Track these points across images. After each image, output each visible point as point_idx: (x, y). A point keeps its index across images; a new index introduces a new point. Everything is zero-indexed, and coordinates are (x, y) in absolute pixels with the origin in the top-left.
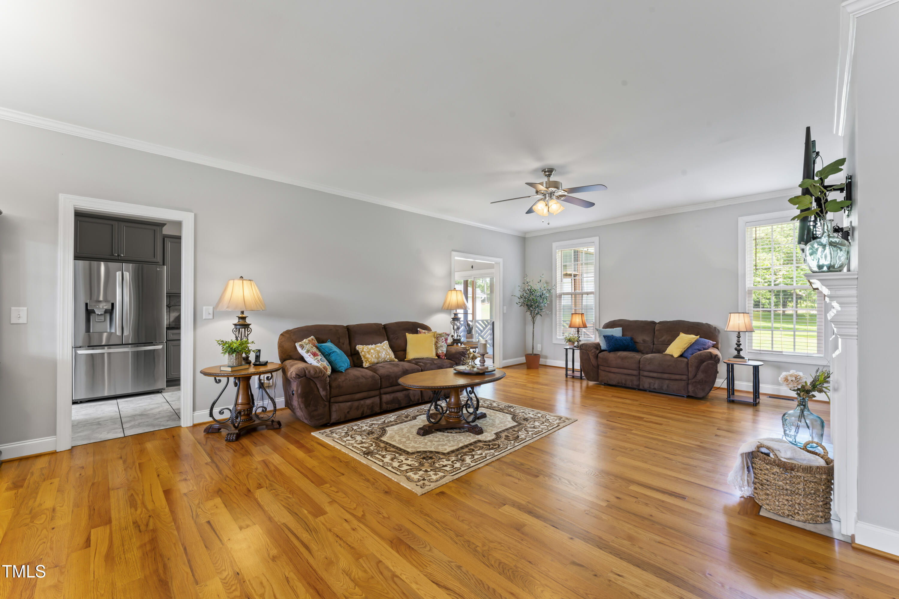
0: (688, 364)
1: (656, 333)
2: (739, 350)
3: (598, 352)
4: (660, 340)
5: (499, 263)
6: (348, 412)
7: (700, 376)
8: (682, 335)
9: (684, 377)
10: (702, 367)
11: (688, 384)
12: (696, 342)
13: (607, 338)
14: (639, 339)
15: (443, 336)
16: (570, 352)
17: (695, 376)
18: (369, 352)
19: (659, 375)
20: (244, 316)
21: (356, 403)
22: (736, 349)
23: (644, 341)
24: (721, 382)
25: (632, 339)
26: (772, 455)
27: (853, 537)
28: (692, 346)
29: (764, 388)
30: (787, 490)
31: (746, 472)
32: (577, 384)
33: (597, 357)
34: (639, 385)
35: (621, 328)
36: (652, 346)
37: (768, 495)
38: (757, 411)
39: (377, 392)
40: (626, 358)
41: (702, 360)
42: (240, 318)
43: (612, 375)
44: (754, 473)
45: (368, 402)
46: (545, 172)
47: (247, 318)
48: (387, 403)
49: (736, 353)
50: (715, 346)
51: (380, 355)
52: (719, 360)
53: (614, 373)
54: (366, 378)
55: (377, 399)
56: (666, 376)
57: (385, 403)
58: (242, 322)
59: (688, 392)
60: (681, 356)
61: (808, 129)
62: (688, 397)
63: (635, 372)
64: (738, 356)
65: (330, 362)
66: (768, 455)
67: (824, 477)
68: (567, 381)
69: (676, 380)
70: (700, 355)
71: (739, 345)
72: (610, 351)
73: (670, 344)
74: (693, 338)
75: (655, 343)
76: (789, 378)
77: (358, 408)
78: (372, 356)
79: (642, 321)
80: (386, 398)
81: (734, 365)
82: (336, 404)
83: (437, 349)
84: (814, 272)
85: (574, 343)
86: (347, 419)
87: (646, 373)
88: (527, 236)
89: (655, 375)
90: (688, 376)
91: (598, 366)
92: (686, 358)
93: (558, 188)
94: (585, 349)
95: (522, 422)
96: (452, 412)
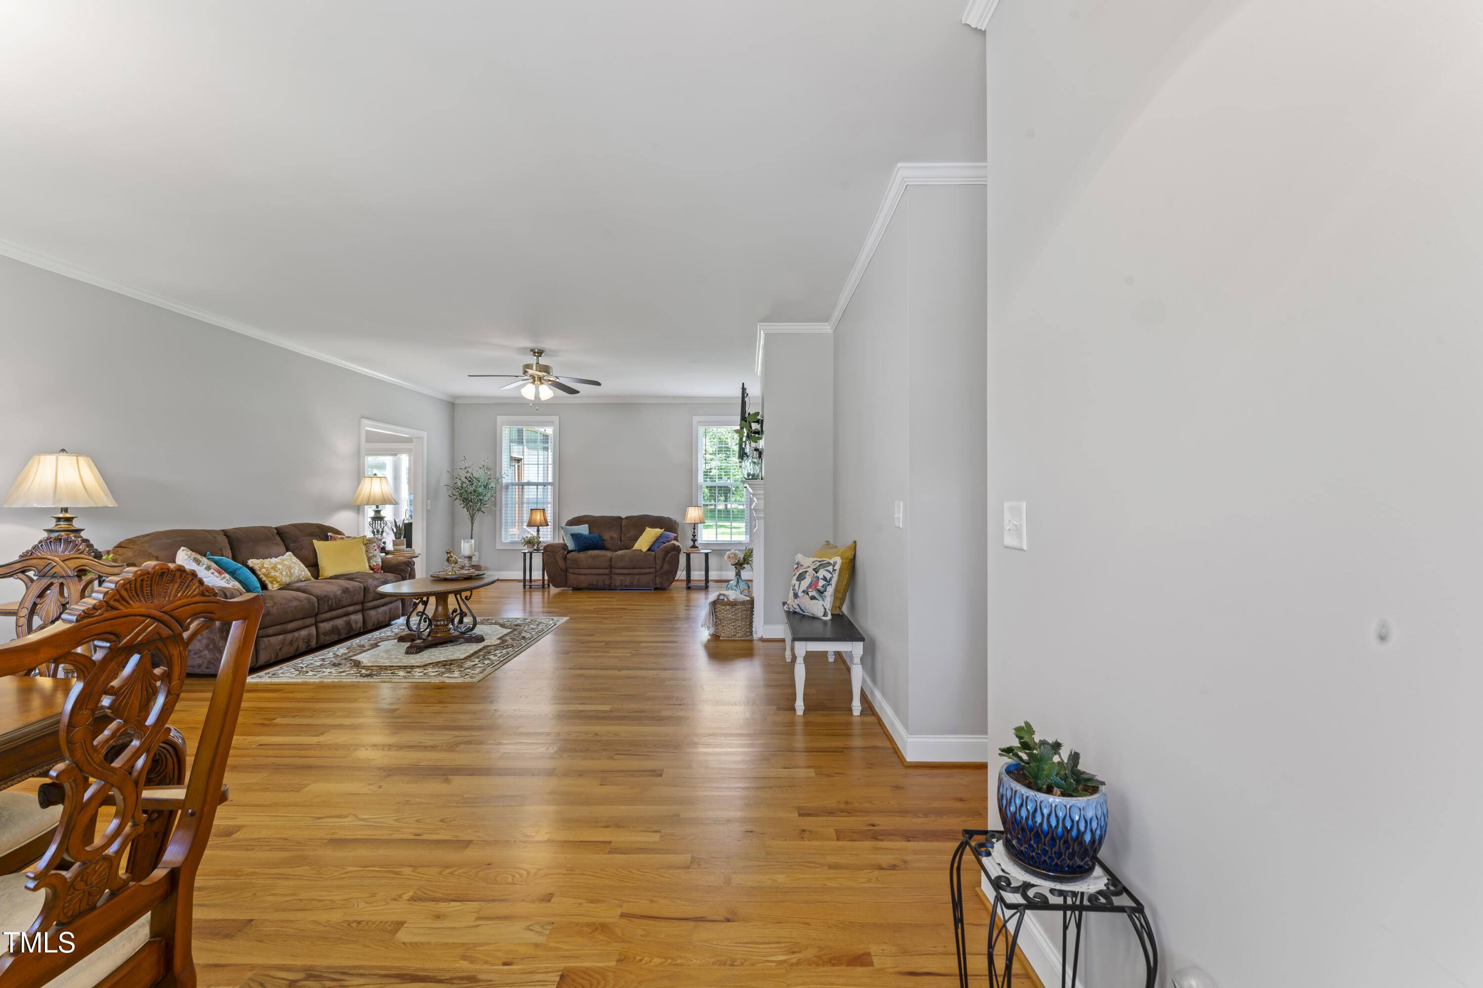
0: (655, 556)
1: (624, 529)
2: (694, 541)
3: (566, 553)
4: (627, 536)
5: (422, 439)
6: (280, 649)
7: (666, 567)
8: (648, 529)
9: (652, 570)
10: (667, 559)
11: (656, 576)
12: (661, 536)
13: (575, 537)
14: (607, 536)
15: (374, 542)
16: (528, 556)
17: (662, 568)
18: (274, 568)
19: (631, 571)
20: (68, 515)
21: (289, 637)
22: (692, 540)
23: (612, 538)
24: (681, 574)
25: (600, 536)
26: (726, 599)
27: (763, 636)
28: (658, 540)
29: (713, 575)
30: (733, 619)
31: (711, 616)
32: (537, 597)
33: (565, 558)
34: (610, 585)
35: (587, 525)
36: (619, 543)
37: (723, 626)
38: (708, 592)
39: (312, 620)
40: (597, 556)
41: (667, 552)
42: (59, 519)
43: (582, 578)
44: (716, 616)
45: (304, 633)
46: (534, 353)
47: (75, 521)
48: (325, 634)
49: (691, 543)
50: (676, 539)
51: (292, 571)
52: (680, 550)
53: (585, 575)
54: (300, 601)
55: (313, 630)
56: (636, 571)
57: (323, 634)
58: (63, 525)
59: (656, 584)
60: (649, 550)
62: (656, 589)
63: (607, 571)
64: (694, 547)
65: (240, 582)
66: (724, 599)
67: (750, 606)
68: (525, 592)
69: (645, 574)
70: (666, 547)
71: (694, 536)
72: (579, 551)
73: (637, 540)
74: (658, 531)
75: (623, 539)
76: (731, 556)
77: (291, 643)
78: (281, 573)
79: (608, 517)
80: (326, 626)
81: (691, 554)
82: (265, 639)
83: (369, 559)
84: (746, 479)
85: (534, 545)
86: (280, 658)
87: (617, 571)
88: (457, 401)
89: (626, 571)
90: (656, 568)
91: (567, 568)
92: (654, 551)
93: (548, 373)
94: (550, 551)
95: (515, 628)
96: (441, 625)
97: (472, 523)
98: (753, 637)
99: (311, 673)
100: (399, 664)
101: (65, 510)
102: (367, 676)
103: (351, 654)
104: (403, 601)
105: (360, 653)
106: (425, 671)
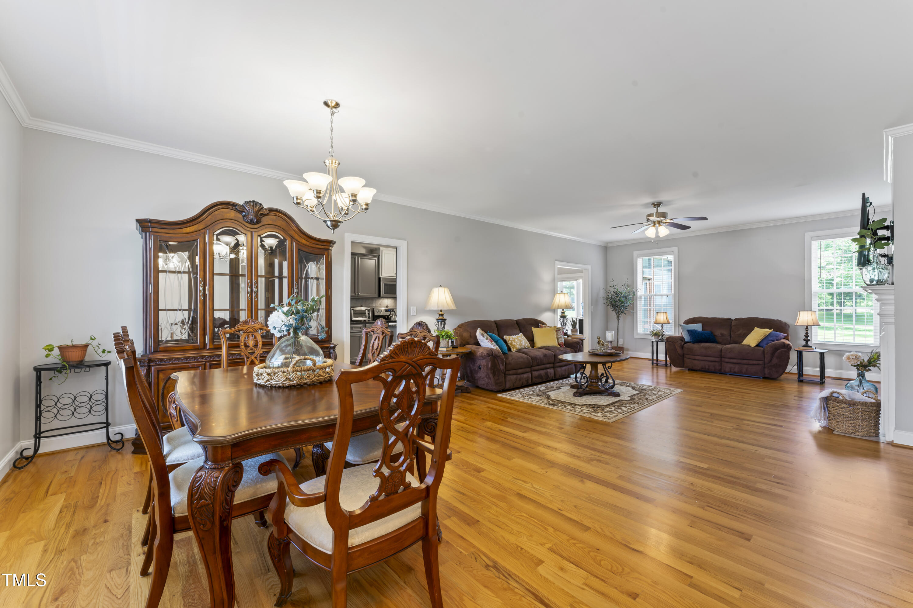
0: (764, 352)
1: (733, 328)
2: (807, 341)
3: (683, 343)
4: (737, 333)
5: (588, 270)
6: (515, 382)
7: (775, 361)
8: (756, 329)
9: (761, 362)
10: (776, 354)
11: (764, 368)
12: (770, 334)
13: (690, 332)
14: (718, 332)
15: (561, 330)
16: (655, 343)
17: (771, 361)
18: (514, 341)
19: (739, 361)
20: (442, 313)
21: (519, 376)
22: (804, 340)
23: (722, 334)
24: (792, 368)
25: (712, 333)
26: (841, 397)
27: (893, 441)
28: (766, 338)
29: (829, 372)
30: (851, 417)
31: (823, 411)
32: (662, 372)
33: (682, 347)
34: (720, 370)
35: (701, 324)
36: (729, 338)
37: (838, 422)
38: (824, 387)
39: (529, 370)
40: (709, 348)
41: (776, 348)
42: (440, 315)
43: (696, 362)
44: (828, 410)
45: (525, 376)
46: (655, 205)
47: (444, 315)
48: (536, 378)
49: (804, 343)
50: (786, 338)
51: (522, 343)
52: (791, 348)
53: (698, 360)
54: (524, 359)
55: (530, 374)
56: (745, 361)
57: (535, 377)
58: (441, 317)
59: (765, 374)
60: (758, 345)
61: (864, 194)
62: (765, 378)
63: (717, 359)
64: (807, 346)
65: (499, 347)
66: (838, 397)
67: (875, 408)
68: (653, 368)
69: (754, 364)
70: (775, 345)
71: (807, 337)
72: (694, 342)
73: (746, 337)
74: (767, 331)
75: (732, 336)
76: (851, 357)
77: (520, 380)
78: (517, 343)
79: (719, 318)
80: (536, 374)
81: (804, 353)
82: (509, 376)
83: (558, 339)
84: (868, 285)
85: (659, 336)
86: (515, 387)
87: (727, 360)
88: (609, 245)
89: (735, 361)
90: (764, 361)
91: (684, 354)
92: (762, 347)
93: (665, 217)
94: (671, 342)
95: (642, 391)
96: (593, 382)
97: (618, 321)
98: (879, 439)
99: (527, 398)
100: (569, 402)
101: (441, 311)
102: (552, 405)
103: (547, 391)
104: (575, 365)
105: (551, 391)
106: (582, 409)
